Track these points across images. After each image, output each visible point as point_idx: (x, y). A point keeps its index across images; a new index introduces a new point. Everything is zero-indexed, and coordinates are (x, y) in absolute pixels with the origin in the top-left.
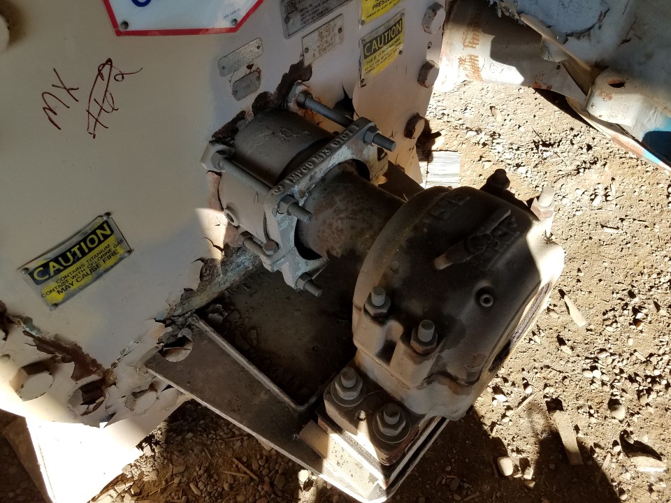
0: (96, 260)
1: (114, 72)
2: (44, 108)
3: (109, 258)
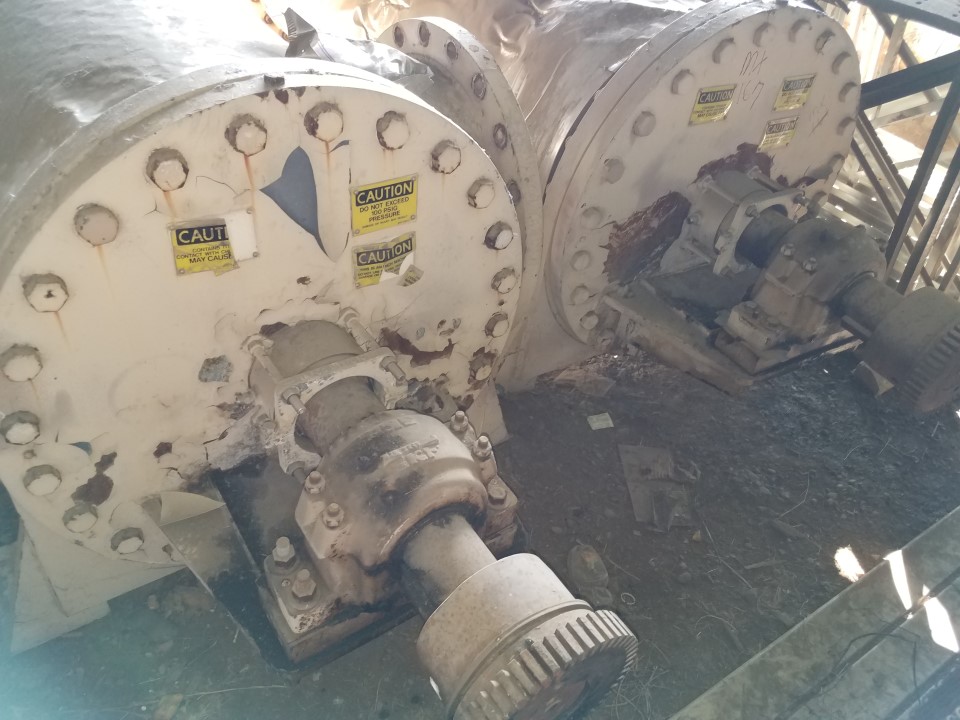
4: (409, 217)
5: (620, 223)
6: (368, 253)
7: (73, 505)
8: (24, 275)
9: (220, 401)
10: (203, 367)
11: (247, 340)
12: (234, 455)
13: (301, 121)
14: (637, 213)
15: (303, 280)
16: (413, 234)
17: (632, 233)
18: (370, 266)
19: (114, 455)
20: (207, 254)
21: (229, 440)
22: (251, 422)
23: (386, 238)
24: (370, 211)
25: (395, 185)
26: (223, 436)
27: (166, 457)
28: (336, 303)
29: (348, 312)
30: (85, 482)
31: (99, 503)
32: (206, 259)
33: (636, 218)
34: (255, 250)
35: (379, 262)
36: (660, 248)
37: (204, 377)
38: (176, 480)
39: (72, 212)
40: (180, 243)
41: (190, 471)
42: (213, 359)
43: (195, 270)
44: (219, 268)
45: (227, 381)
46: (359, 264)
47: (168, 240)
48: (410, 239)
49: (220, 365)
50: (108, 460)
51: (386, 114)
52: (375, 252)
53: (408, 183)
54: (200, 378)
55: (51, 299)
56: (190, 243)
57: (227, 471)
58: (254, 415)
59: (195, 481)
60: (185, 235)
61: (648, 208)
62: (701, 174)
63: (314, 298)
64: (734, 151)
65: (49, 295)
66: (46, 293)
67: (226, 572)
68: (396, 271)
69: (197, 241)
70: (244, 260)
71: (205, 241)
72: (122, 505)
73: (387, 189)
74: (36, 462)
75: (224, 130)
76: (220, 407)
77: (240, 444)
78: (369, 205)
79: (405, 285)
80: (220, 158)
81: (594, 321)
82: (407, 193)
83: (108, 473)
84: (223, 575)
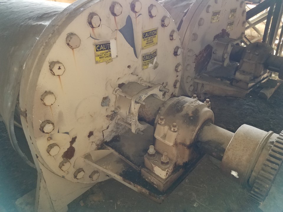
4: (155, 44)
5: (197, 55)
6: (146, 56)
7: (63, 160)
8: (50, 61)
9: (107, 115)
10: (102, 101)
11: (114, 89)
12: (111, 135)
13: (129, 6)
14: (201, 51)
15: (129, 67)
16: (157, 50)
17: (200, 58)
18: (146, 61)
19: (76, 137)
20: (105, 55)
21: (109, 129)
22: (115, 122)
23: (150, 51)
24: (146, 40)
25: (152, 31)
26: (107, 128)
27: (92, 137)
28: (137, 76)
29: (141, 79)
30: (66, 150)
31: (70, 159)
32: (104, 57)
33: (200, 53)
34: (117, 55)
35: (149, 59)
36: (206, 63)
37: (102, 105)
38: (94, 146)
39: (66, 36)
40: (97, 51)
41: (98, 143)
42: (105, 97)
43: (101, 62)
44: (107, 60)
45: (109, 106)
46: (143, 61)
47: (93, 48)
48: (156, 52)
49: (107, 100)
50: (74, 140)
51: (150, 5)
52: (148, 56)
53: (155, 30)
54: (101, 105)
55: (60, 70)
56: (100, 51)
57: (109, 142)
58: (116, 119)
59: (99, 147)
60: (98, 48)
61: (203, 50)
62: (214, 39)
63: (132, 73)
64: (221, 32)
65: (59, 68)
66: (58, 68)
67: (124, 170)
68: (152, 63)
69: (102, 50)
70: (114, 58)
71: (104, 50)
72: (78, 159)
73: (150, 32)
74: (51, 142)
75: (109, 7)
76: (107, 116)
77: (112, 131)
78: (146, 38)
79: (154, 69)
80: (108, 18)
81: (192, 88)
82: (156, 34)
83: (73, 145)
84: (123, 171)
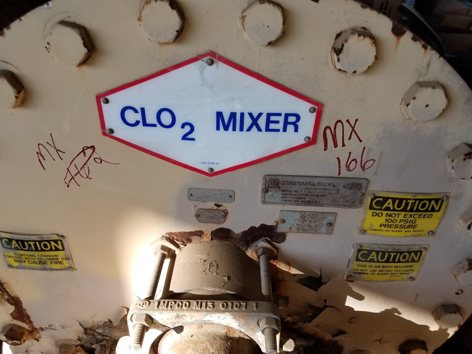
0: (45, 258)
1: (95, 155)
2: (37, 153)
3: (56, 263)
